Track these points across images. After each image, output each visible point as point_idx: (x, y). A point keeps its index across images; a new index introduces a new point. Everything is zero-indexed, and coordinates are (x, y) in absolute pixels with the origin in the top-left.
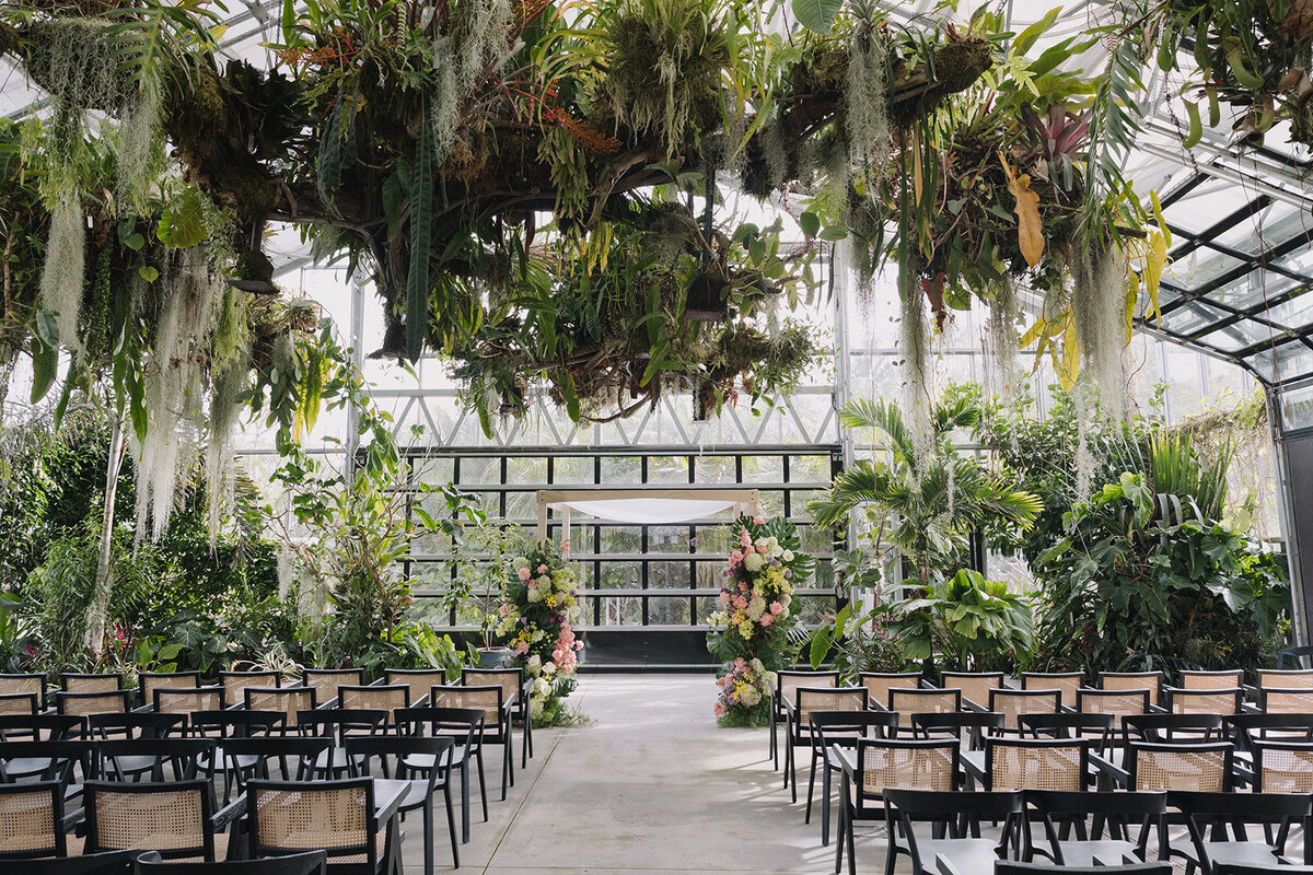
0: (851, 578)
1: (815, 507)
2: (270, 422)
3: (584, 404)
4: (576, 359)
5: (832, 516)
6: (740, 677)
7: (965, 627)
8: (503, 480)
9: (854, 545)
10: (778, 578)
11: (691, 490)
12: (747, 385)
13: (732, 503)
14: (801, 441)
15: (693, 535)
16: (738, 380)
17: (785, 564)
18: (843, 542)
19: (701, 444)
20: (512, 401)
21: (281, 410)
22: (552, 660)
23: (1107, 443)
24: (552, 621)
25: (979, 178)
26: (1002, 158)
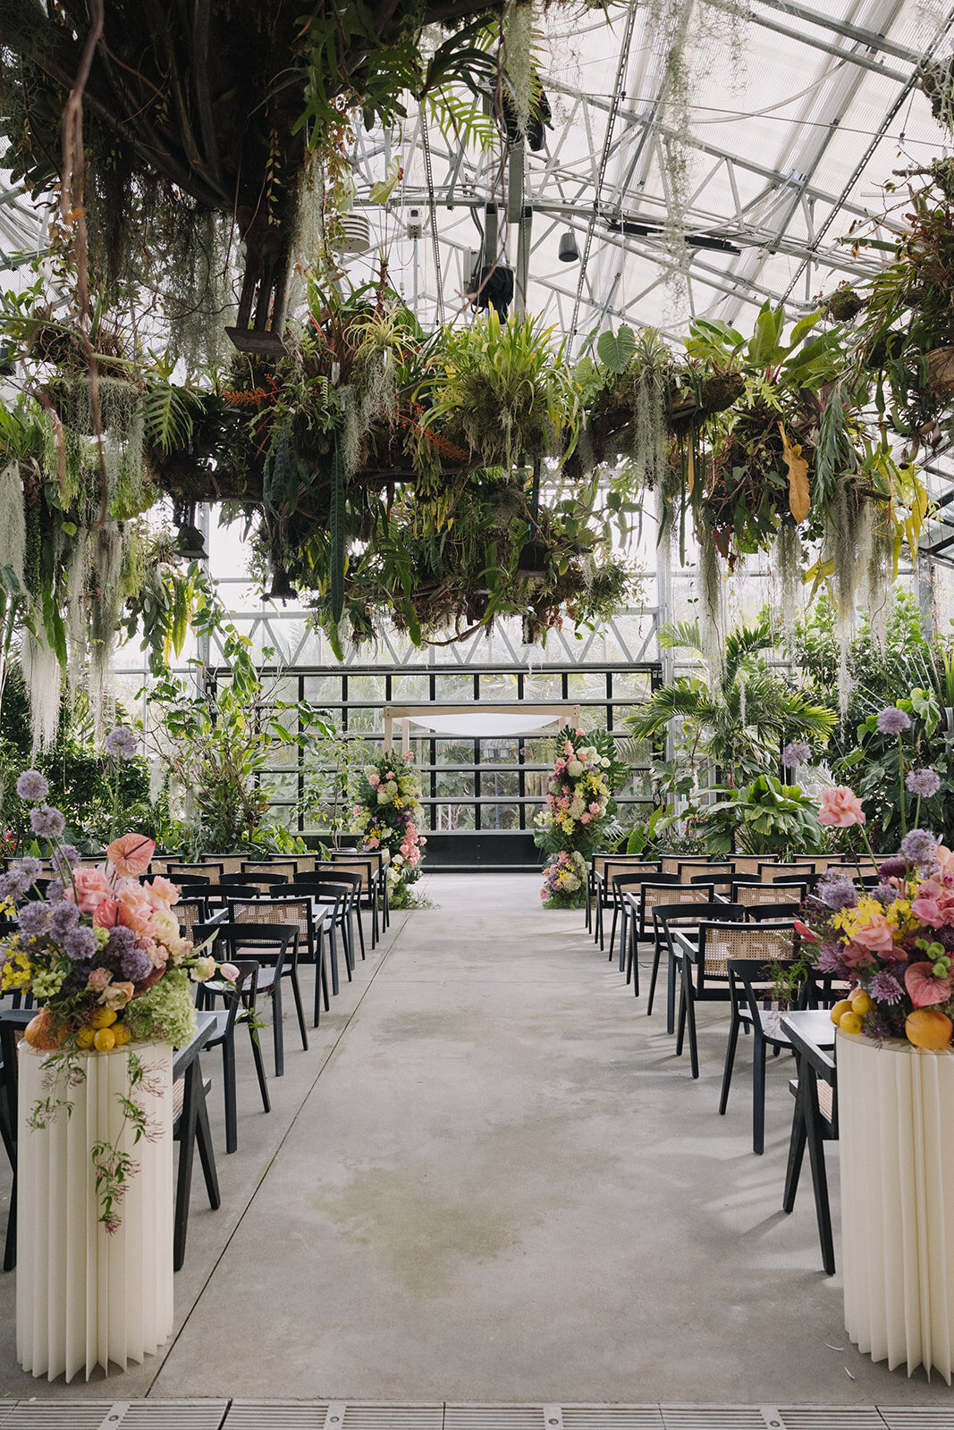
0: (666, 786)
1: (633, 721)
2: (144, 646)
3: (424, 627)
4: (420, 592)
5: (648, 730)
6: (563, 866)
7: (761, 825)
8: (345, 698)
9: (672, 755)
10: (598, 783)
11: (520, 705)
12: (571, 612)
13: (559, 717)
14: (624, 660)
15: (521, 746)
16: (563, 606)
17: (603, 770)
18: (661, 753)
19: (530, 662)
20: (363, 629)
21: (154, 637)
22: (400, 853)
23: (906, 660)
24: (399, 820)
25: (761, 446)
26: (782, 428)
